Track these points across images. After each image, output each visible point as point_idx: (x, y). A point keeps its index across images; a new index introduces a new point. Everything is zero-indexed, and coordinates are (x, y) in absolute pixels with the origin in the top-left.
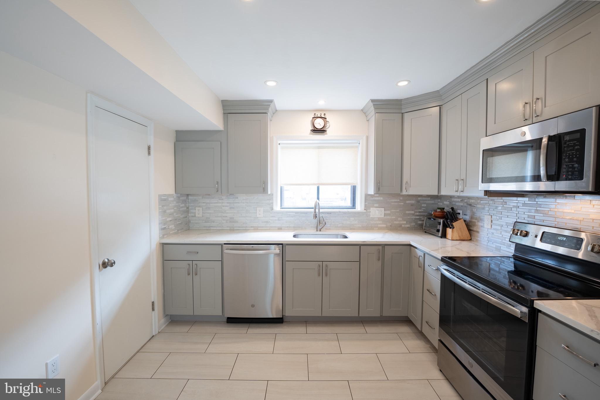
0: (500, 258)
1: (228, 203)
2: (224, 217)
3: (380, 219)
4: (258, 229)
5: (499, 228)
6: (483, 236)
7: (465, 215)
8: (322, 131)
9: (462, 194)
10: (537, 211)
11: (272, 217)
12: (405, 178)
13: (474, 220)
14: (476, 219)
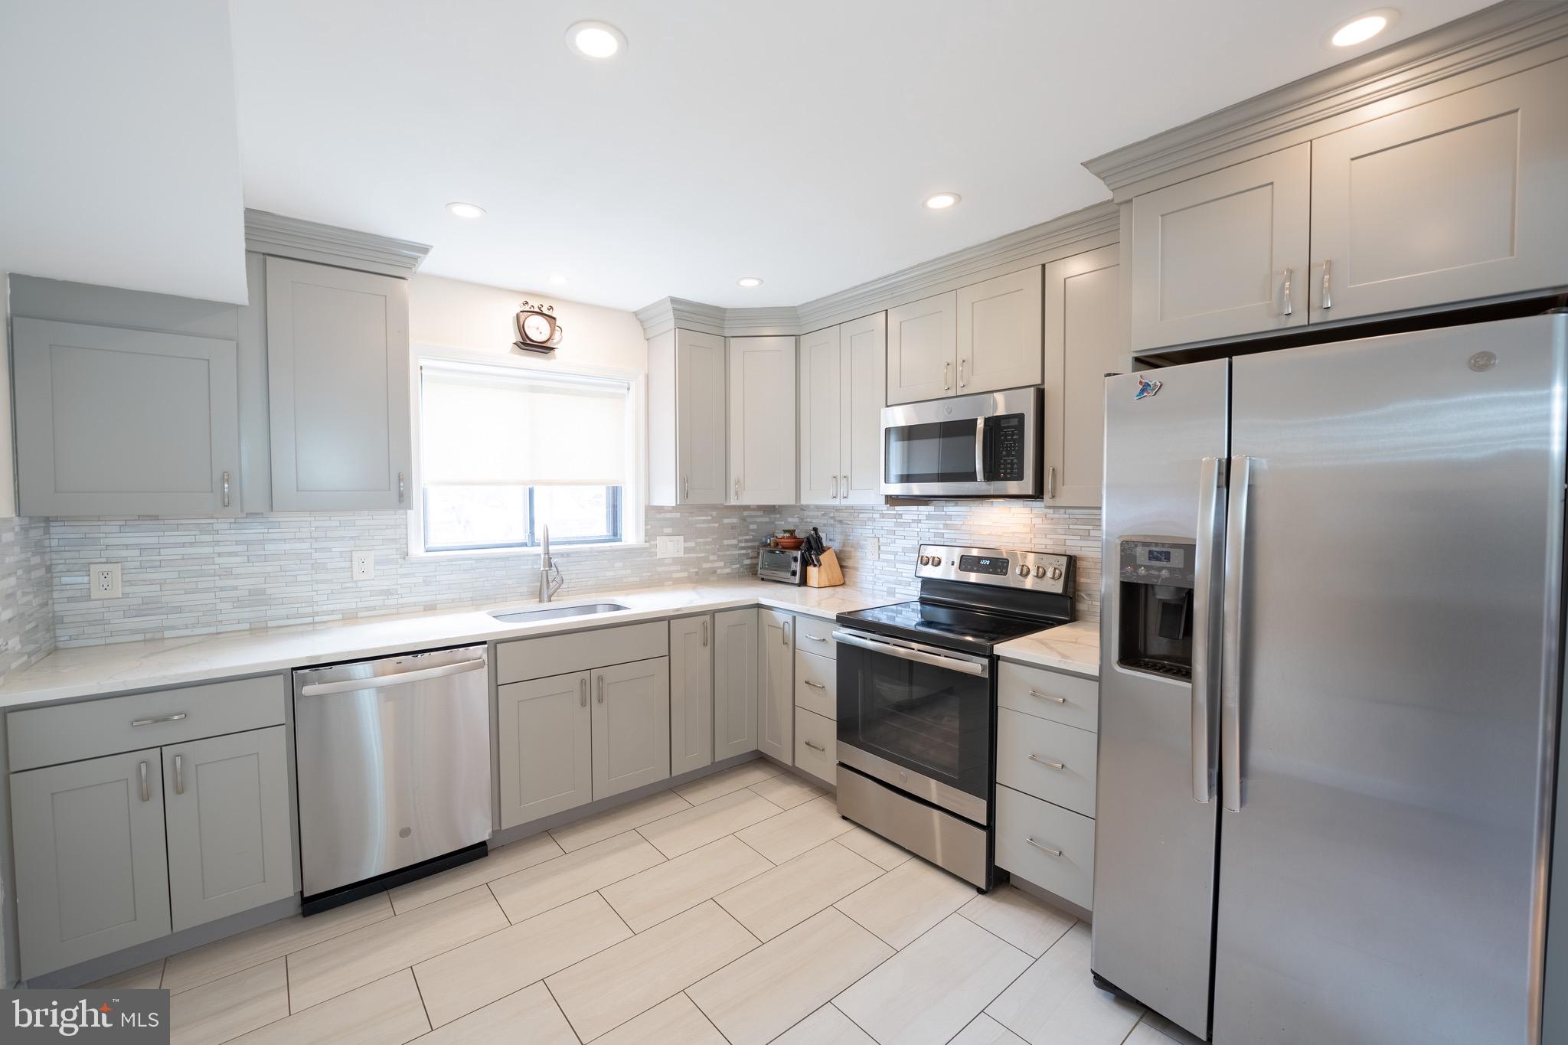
0: (894, 607)
1: (238, 543)
2: (222, 589)
3: (676, 561)
4: (357, 618)
5: (892, 557)
6: (866, 574)
7: (830, 540)
8: (543, 348)
9: (845, 502)
10: (946, 526)
11: (405, 575)
12: (735, 472)
13: (847, 549)
14: (852, 547)
